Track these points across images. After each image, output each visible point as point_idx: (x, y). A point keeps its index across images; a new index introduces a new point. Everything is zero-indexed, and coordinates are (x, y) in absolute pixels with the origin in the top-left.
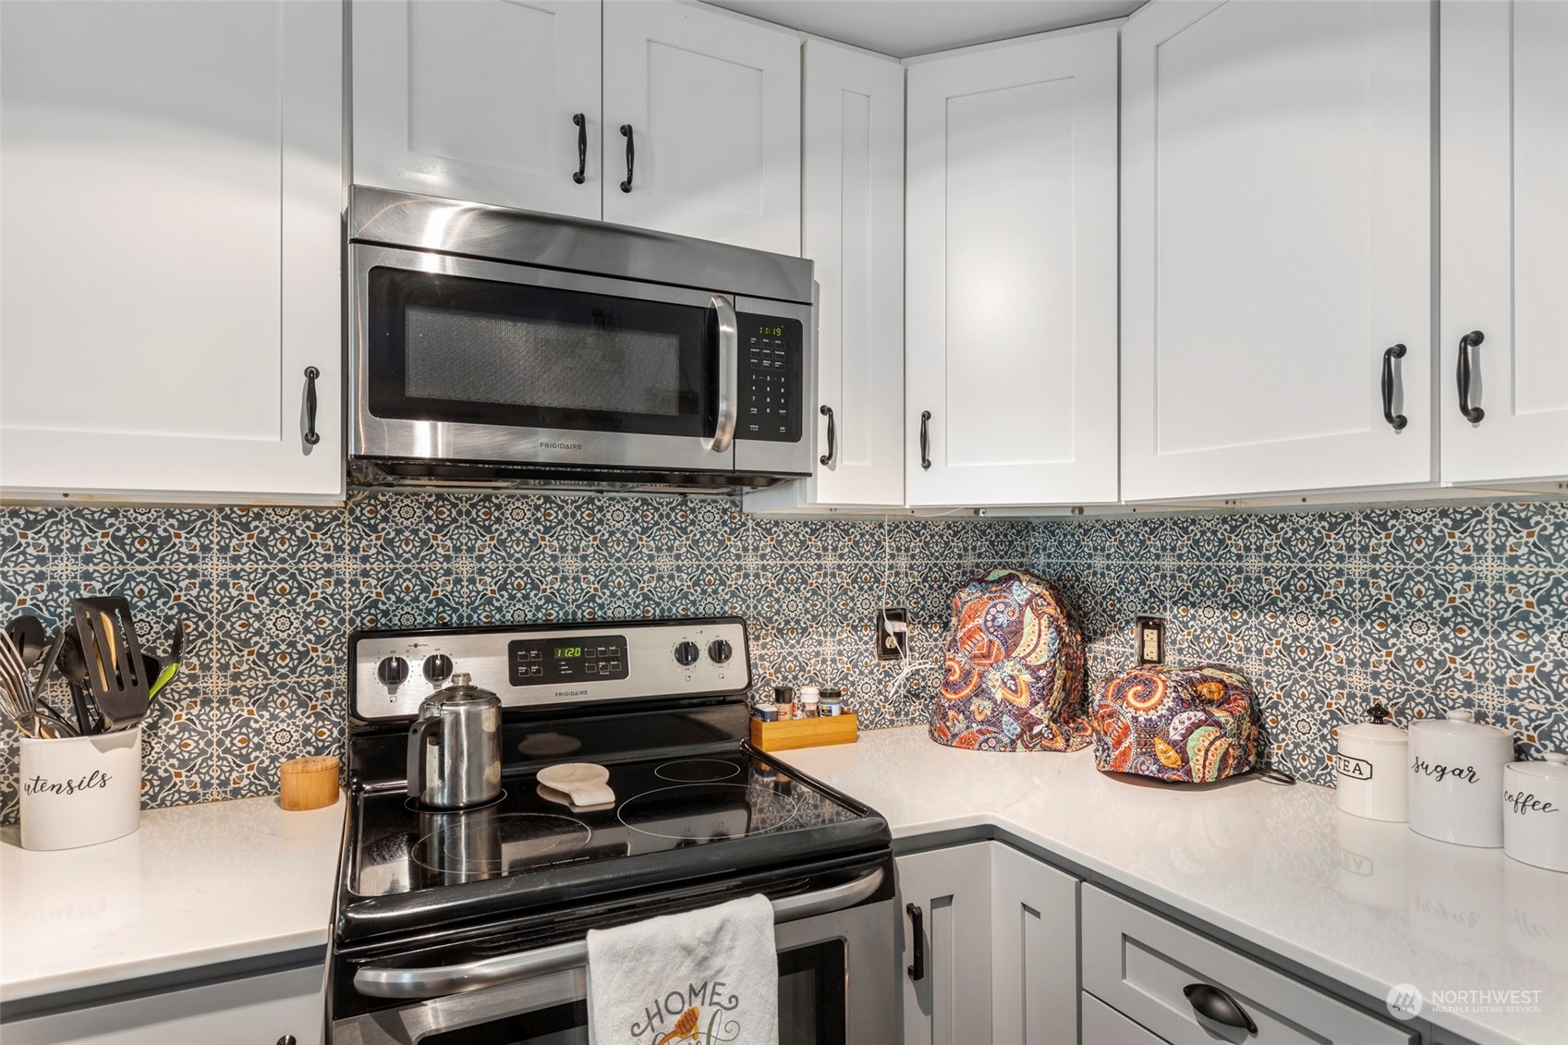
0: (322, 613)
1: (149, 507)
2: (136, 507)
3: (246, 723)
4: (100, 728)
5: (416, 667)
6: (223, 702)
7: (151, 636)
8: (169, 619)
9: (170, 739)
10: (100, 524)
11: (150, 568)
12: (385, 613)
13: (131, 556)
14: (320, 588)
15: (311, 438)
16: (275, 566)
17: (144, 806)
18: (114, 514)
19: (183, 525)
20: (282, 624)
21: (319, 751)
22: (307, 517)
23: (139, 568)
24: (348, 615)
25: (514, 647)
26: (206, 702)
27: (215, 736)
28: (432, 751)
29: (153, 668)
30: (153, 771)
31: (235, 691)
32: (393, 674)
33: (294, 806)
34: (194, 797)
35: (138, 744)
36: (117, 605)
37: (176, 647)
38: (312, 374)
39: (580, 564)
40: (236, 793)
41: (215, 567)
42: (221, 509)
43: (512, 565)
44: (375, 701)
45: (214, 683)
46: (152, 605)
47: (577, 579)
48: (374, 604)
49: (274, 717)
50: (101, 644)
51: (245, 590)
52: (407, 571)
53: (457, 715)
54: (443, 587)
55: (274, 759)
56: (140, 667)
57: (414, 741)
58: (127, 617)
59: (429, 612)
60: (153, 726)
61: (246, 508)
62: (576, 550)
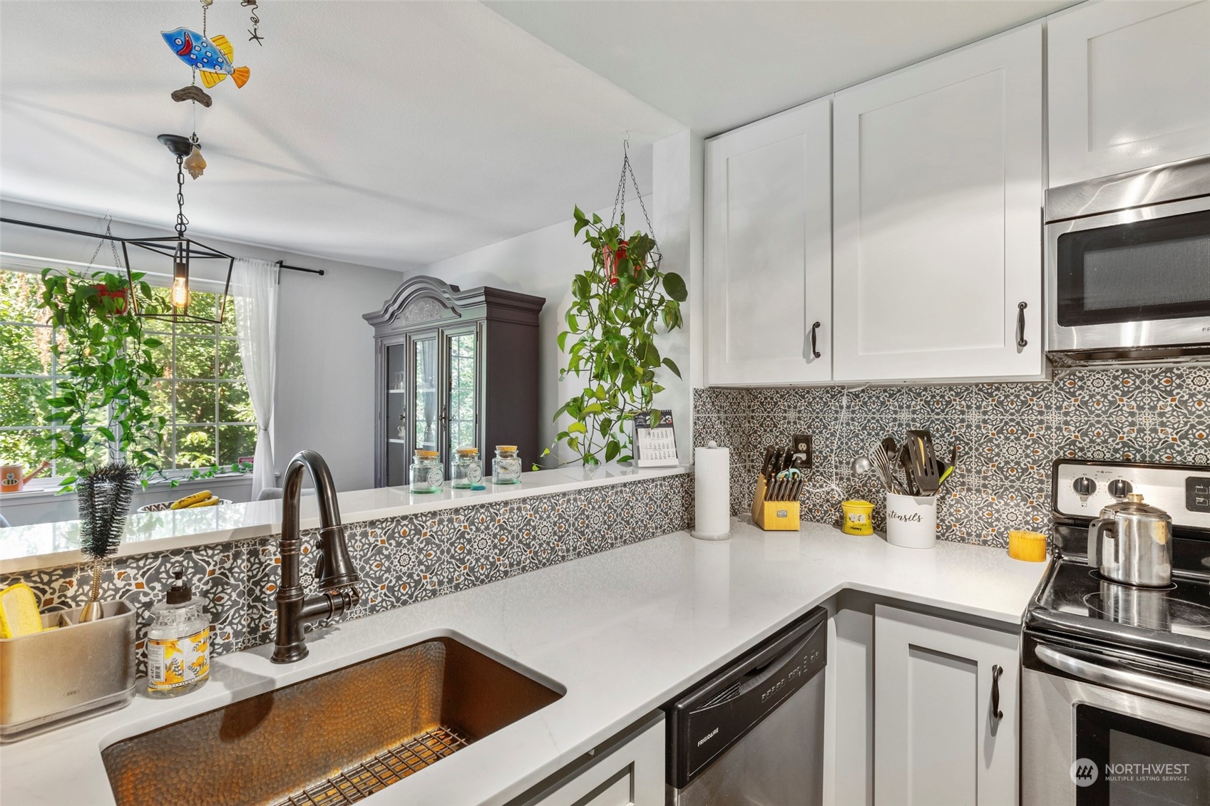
0: (1037, 446)
1: (941, 385)
2: (935, 386)
3: (990, 505)
4: (918, 494)
5: (1102, 486)
6: (978, 491)
7: (941, 451)
8: (950, 444)
9: (951, 506)
10: (919, 395)
11: (941, 417)
12: (1081, 449)
13: (933, 411)
14: (1036, 431)
15: (1022, 343)
16: (1007, 417)
17: (938, 538)
18: (925, 390)
19: (957, 394)
20: (1012, 451)
21: (1035, 529)
22: (1027, 388)
23: (937, 417)
24: (1054, 449)
25: (1192, 482)
26: (969, 490)
27: (974, 509)
28: (1108, 543)
29: (942, 468)
30: (943, 521)
31: (985, 486)
32: (1085, 488)
33: (1016, 557)
34: (963, 539)
35: (935, 502)
36: (925, 435)
37: (953, 458)
38: (1023, 306)
40: (985, 542)
41: (974, 417)
42: (977, 385)
43: (1195, 421)
44: (1070, 503)
45: (973, 480)
46: (942, 436)
48: (1073, 443)
49: (1006, 504)
50: (917, 453)
51: (990, 430)
52: (1098, 422)
53: (1130, 523)
54: (1127, 434)
55: (1007, 529)
56: (935, 466)
57: (1092, 533)
58: (929, 441)
59: (1116, 451)
60: (943, 498)
61: (991, 384)
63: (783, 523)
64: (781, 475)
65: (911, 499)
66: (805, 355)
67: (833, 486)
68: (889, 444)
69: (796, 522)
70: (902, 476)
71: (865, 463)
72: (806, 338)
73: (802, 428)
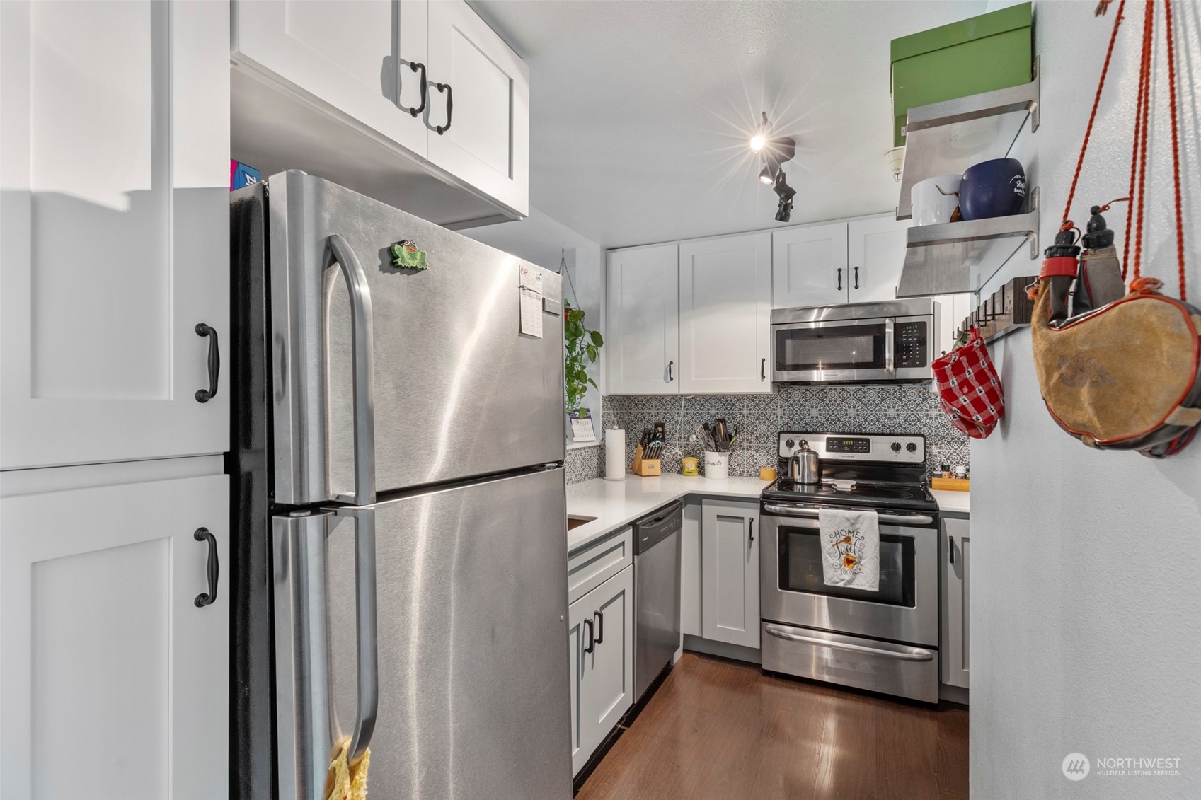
0: (772, 425)
1: (731, 395)
2: (728, 395)
3: (753, 456)
4: (720, 451)
5: (797, 443)
6: (748, 449)
7: (730, 429)
8: (735, 426)
9: (735, 458)
10: (720, 400)
11: (731, 412)
12: (790, 427)
13: (727, 409)
14: (772, 418)
15: (763, 377)
16: (760, 412)
17: (729, 475)
18: (723, 398)
19: (738, 400)
20: (762, 429)
21: (772, 466)
22: (768, 398)
23: (728, 412)
24: (779, 427)
25: (828, 440)
26: (743, 449)
27: (746, 459)
28: (796, 466)
29: (731, 437)
30: (731, 466)
31: (750, 446)
32: (790, 444)
33: (763, 479)
34: (741, 474)
35: (728, 456)
36: (722, 420)
37: (736, 433)
38: (764, 360)
39: (856, 413)
40: (751, 475)
41: (745, 412)
42: (747, 396)
43: (831, 413)
44: (785, 452)
45: (745, 444)
46: (731, 422)
47: (854, 418)
48: (787, 424)
49: (760, 455)
50: (719, 430)
51: (752, 418)
52: (797, 414)
53: (803, 456)
54: (808, 419)
55: (760, 467)
56: (728, 437)
57: (790, 461)
58: (725, 424)
59: (803, 427)
60: (731, 454)
61: (753, 395)
62: (854, 407)
63: (652, 472)
64: (651, 445)
65: (716, 454)
66: (666, 379)
67: (677, 451)
68: (706, 426)
69: (659, 472)
70: (712, 443)
71: (694, 436)
72: (666, 369)
73: (659, 419)
